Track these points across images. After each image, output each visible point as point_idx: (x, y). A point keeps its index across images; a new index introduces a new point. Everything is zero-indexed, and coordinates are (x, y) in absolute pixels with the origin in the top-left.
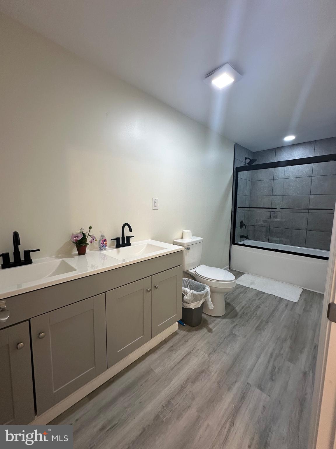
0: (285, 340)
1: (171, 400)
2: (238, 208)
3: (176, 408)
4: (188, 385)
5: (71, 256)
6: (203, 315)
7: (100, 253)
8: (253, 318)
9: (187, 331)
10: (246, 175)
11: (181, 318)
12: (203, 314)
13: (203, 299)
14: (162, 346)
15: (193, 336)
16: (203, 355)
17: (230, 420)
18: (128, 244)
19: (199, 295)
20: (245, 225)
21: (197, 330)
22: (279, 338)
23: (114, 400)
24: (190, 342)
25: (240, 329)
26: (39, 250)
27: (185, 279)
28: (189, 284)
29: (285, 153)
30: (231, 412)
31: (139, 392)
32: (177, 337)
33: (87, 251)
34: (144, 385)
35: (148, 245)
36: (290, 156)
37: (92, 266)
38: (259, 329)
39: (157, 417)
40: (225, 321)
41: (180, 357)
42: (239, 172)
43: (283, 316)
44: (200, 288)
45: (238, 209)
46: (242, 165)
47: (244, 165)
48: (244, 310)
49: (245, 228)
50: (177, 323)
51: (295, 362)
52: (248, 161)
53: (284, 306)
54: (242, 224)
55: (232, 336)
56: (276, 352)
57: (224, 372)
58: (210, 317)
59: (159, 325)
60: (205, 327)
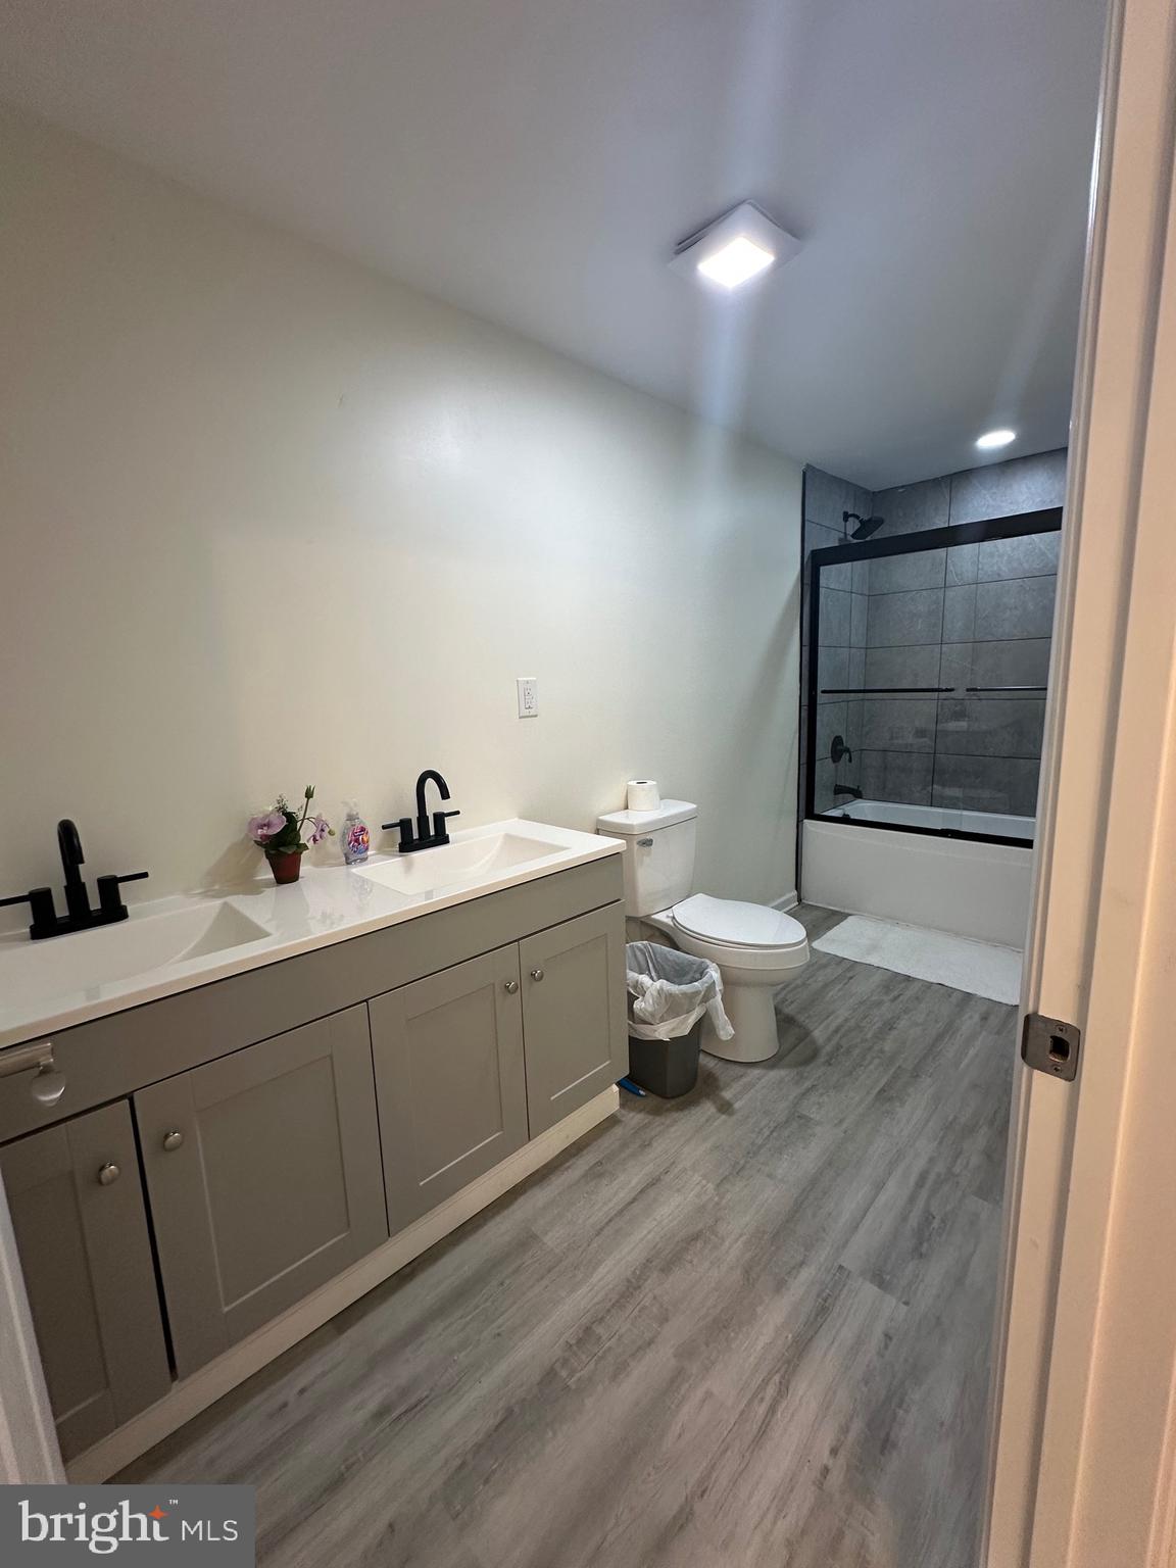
0: (970, 1130)
1: (594, 1327)
2: (823, 692)
3: (610, 1348)
4: (649, 1281)
5: (252, 888)
6: (703, 1060)
7: (349, 875)
8: (870, 1063)
9: (648, 1113)
10: (849, 575)
11: (628, 1073)
12: (702, 1056)
13: (697, 1009)
14: (568, 1164)
15: (668, 1126)
16: (699, 1187)
17: (777, 1378)
18: (442, 839)
19: (684, 994)
20: (847, 750)
21: (681, 1108)
22: (951, 1123)
23: (416, 1331)
24: (659, 1147)
25: (825, 1098)
26: (145, 875)
27: (639, 944)
28: (652, 961)
29: (984, 492)
30: (784, 1355)
31: (493, 1302)
32: (618, 1131)
33: (305, 868)
34: (507, 1282)
35: (509, 838)
36: (1002, 502)
37: (325, 916)
38: (887, 1097)
39: (550, 1375)
40: (774, 1075)
41: (624, 1195)
42: (822, 568)
43: (972, 1052)
44: (688, 973)
45: (821, 698)
46: (832, 541)
47: (840, 540)
48: (841, 1038)
49: (850, 760)
50: (615, 1088)
51: (998, 1198)
52: (853, 526)
53: (976, 1017)
54: (839, 747)
55: (797, 1122)
56: (940, 1167)
57: (766, 1237)
58: (729, 1066)
59: (552, 1098)
60: (709, 1099)
